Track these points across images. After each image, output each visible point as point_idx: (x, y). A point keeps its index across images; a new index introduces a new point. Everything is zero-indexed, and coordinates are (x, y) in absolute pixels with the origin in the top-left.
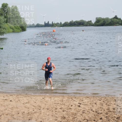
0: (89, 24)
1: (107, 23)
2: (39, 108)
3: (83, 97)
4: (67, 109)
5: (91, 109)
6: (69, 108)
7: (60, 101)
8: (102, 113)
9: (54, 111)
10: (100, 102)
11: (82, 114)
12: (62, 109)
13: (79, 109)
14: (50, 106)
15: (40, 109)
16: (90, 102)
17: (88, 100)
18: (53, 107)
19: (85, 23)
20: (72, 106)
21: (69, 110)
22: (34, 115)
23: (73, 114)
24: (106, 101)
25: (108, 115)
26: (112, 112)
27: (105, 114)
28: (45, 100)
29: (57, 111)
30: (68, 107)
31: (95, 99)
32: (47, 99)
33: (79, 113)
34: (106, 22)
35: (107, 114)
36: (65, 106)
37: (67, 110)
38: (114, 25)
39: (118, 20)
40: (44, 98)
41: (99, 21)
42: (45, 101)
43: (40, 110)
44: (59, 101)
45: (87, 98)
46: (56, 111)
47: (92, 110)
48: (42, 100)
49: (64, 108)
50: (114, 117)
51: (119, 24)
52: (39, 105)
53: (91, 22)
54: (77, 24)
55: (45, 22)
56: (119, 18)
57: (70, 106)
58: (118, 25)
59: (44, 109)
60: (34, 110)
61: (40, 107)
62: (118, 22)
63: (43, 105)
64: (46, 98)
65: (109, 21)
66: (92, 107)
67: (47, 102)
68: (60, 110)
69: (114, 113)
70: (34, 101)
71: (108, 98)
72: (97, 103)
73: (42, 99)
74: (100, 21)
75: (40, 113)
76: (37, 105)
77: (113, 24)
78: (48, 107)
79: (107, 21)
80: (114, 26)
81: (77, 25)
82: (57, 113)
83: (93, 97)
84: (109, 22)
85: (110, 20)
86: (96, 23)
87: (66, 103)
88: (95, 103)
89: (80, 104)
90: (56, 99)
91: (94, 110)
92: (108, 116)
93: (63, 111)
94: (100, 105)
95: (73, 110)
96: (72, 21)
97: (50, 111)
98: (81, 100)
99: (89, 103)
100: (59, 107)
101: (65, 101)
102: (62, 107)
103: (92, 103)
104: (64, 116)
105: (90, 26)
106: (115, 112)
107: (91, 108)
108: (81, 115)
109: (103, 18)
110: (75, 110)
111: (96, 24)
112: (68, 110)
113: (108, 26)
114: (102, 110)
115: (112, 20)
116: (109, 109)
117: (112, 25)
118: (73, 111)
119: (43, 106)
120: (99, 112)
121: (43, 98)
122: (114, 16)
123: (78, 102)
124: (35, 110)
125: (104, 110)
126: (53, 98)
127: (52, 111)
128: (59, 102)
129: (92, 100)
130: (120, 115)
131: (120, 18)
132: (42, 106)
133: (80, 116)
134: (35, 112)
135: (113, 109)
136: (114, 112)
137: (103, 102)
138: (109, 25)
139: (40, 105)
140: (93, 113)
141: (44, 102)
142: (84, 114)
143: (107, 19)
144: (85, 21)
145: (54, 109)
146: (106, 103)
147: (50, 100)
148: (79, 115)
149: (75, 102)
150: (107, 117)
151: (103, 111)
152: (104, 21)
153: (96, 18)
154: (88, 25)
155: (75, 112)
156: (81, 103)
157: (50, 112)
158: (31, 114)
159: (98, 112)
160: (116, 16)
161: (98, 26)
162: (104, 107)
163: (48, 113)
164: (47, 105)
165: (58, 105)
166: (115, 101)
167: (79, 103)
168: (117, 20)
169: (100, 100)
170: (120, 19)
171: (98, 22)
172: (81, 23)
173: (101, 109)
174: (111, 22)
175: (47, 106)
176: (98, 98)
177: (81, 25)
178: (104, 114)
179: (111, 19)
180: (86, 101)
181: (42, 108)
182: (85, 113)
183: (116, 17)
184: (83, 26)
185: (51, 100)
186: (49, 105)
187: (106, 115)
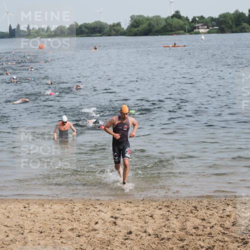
0: (114, 30)
1: (157, 28)
2: (20, 229)
3: (119, 203)
4: (87, 230)
5: (143, 230)
6: (91, 228)
7: (67, 212)
8: (171, 237)
9: (57, 236)
10: (161, 212)
11: (125, 242)
12: (74, 231)
13: (114, 231)
14: (46, 224)
15: (22, 232)
16: (137, 214)
17: (133, 209)
18: (52, 227)
19: (106, 29)
20: (97, 223)
21: (92, 233)
22: (10, 246)
23: (102, 242)
24: (175, 210)
25: (185, 243)
26: (192, 235)
27: (178, 239)
28: (31, 211)
29: (63, 236)
30: (87, 226)
31: (148, 206)
32: (34, 208)
33: (116, 239)
34: (153, 26)
35: (182, 240)
36: (81, 224)
37: (87, 234)
38: (173, 33)
39: (181, 22)
40: (27, 206)
41: (137, 23)
42: (31, 214)
43: (22, 234)
44: (65, 214)
45: (129, 204)
46: (61, 237)
47: (145, 232)
48: (22, 211)
49: (79, 228)
50: (200, 247)
51: (185, 32)
52: (17, 222)
53: (118, 27)
54: (86, 30)
55: (10, 27)
56: (183, 17)
57: (92, 224)
58: (184, 34)
59: (31, 232)
60: (7, 236)
61: (22, 228)
62: (181, 26)
63: (28, 222)
64: (31, 207)
65: (161, 24)
66: (145, 225)
67: (37, 216)
68: (70, 233)
69: (198, 238)
70: (4, 214)
71: (178, 203)
72: (155, 216)
73: (23, 209)
74: (140, 24)
75: (23, 242)
76: (15, 223)
77: (172, 31)
78: (42, 229)
79: (157, 25)
80: (172, 35)
81: (87, 33)
82: (64, 241)
83: (143, 202)
84: (161, 26)
85: (165, 22)
86: (132, 29)
87: (81, 217)
88: (150, 215)
89: (116, 218)
90: (57, 207)
91: (150, 231)
92: (187, 245)
93: (79, 236)
94: (162, 219)
95: (101, 232)
96: (76, 23)
97: (48, 236)
98: (116, 208)
99: (135, 217)
100: (66, 227)
101: (79, 212)
102: (75, 226)
103: (144, 216)
104: (82, 247)
105: (116, 35)
106: (200, 235)
107: (142, 227)
108: (123, 244)
109: (148, 16)
110: (105, 232)
111: (130, 31)
112: (90, 233)
113: (158, 35)
114: (169, 230)
115: (168, 20)
116: (186, 229)
117: (168, 33)
118: (100, 235)
119: (28, 224)
120: (162, 237)
121: (25, 207)
122: (173, 13)
123: (109, 214)
124: (11, 236)
125: (174, 232)
126: (47, 206)
127: (53, 237)
128: (66, 216)
129: (141, 209)
130: (212, 242)
131: (187, 17)
132: (26, 227)
133: (121, 246)
134: (11, 241)
135: (195, 228)
136: (197, 235)
137: (167, 213)
138: (161, 32)
139: (21, 223)
140: (148, 238)
141: (29, 216)
142: (128, 242)
143: (157, 18)
144: (106, 24)
145: (57, 232)
146: (176, 215)
147: (41, 209)
148: (116, 244)
149: (103, 214)
150: (183, 247)
151: (172, 233)
152: (150, 25)
153: (132, 17)
154: (113, 32)
155: (106, 238)
156: (117, 215)
157: (47, 238)
158: (5, 246)
159: (161, 235)
160: (177, 12)
161: (136, 35)
162: (173, 223)
163: (43, 241)
164: (38, 222)
165: (64, 221)
166: (194, 208)
167: (112, 217)
168: (180, 20)
169: (160, 209)
170: (187, 19)
171: (135, 27)
172: (97, 27)
173: (166, 230)
174: (165, 26)
175: (37, 225)
176: (154, 203)
177: (96, 33)
178: (175, 240)
179: (166, 20)
180: (127, 210)
181: (28, 231)
182: (131, 239)
183: (177, 15)
184: (101, 36)
185: (44, 211)
186: (41, 222)
187: (181, 244)
